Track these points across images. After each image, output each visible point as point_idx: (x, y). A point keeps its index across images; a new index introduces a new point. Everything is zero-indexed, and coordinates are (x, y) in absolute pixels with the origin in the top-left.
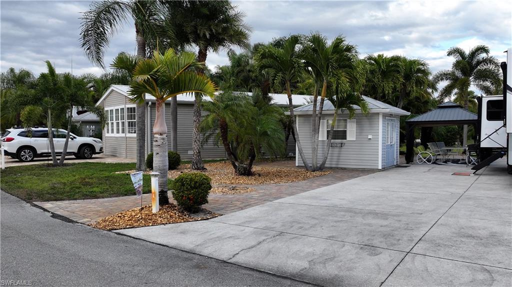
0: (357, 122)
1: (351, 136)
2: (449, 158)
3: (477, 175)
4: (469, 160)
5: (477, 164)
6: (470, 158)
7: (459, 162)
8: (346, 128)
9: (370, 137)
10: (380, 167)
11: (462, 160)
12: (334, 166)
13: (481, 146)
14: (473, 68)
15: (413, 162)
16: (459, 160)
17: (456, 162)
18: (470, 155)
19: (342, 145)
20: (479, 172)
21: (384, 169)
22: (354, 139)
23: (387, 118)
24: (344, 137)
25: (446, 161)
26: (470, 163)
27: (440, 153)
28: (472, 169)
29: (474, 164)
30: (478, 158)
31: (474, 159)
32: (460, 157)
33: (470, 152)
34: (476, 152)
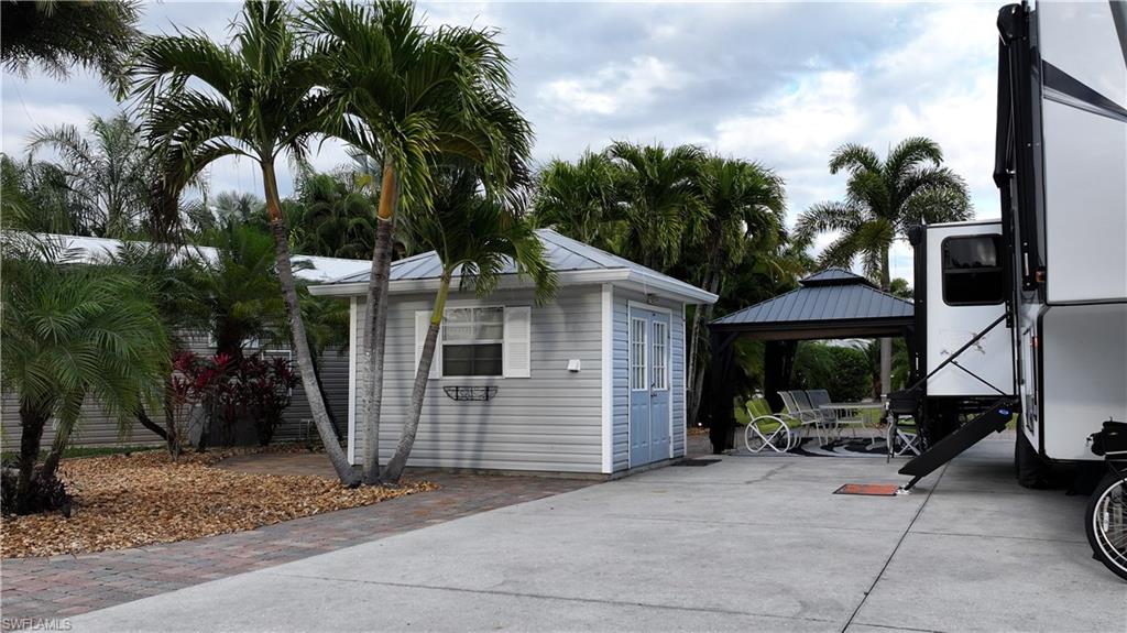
0: (532, 316)
1: (516, 363)
2: (842, 435)
3: (922, 491)
4: (894, 440)
5: (918, 453)
6: (896, 434)
7: (868, 448)
8: (501, 337)
9: (573, 365)
10: (607, 468)
11: (877, 439)
12: (466, 464)
13: (929, 393)
14: (898, 197)
15: (732, 447)
16: (868, 441)
17: (858, 445)
18: (897, 424)
19: (489, 393)
20: (927, 481)
21: (622, 473)
22: (526, 373)
23: (631, 303)
24: (496, 368)
25: (830, 446)
26: (897, 448)
27: (816, 421)
28: (901, 472)
29: (909, 452)
30: (920, 435)
31: (910, 438)
32: (872, 433)
33: (896, 416)
34: (915, 415)
